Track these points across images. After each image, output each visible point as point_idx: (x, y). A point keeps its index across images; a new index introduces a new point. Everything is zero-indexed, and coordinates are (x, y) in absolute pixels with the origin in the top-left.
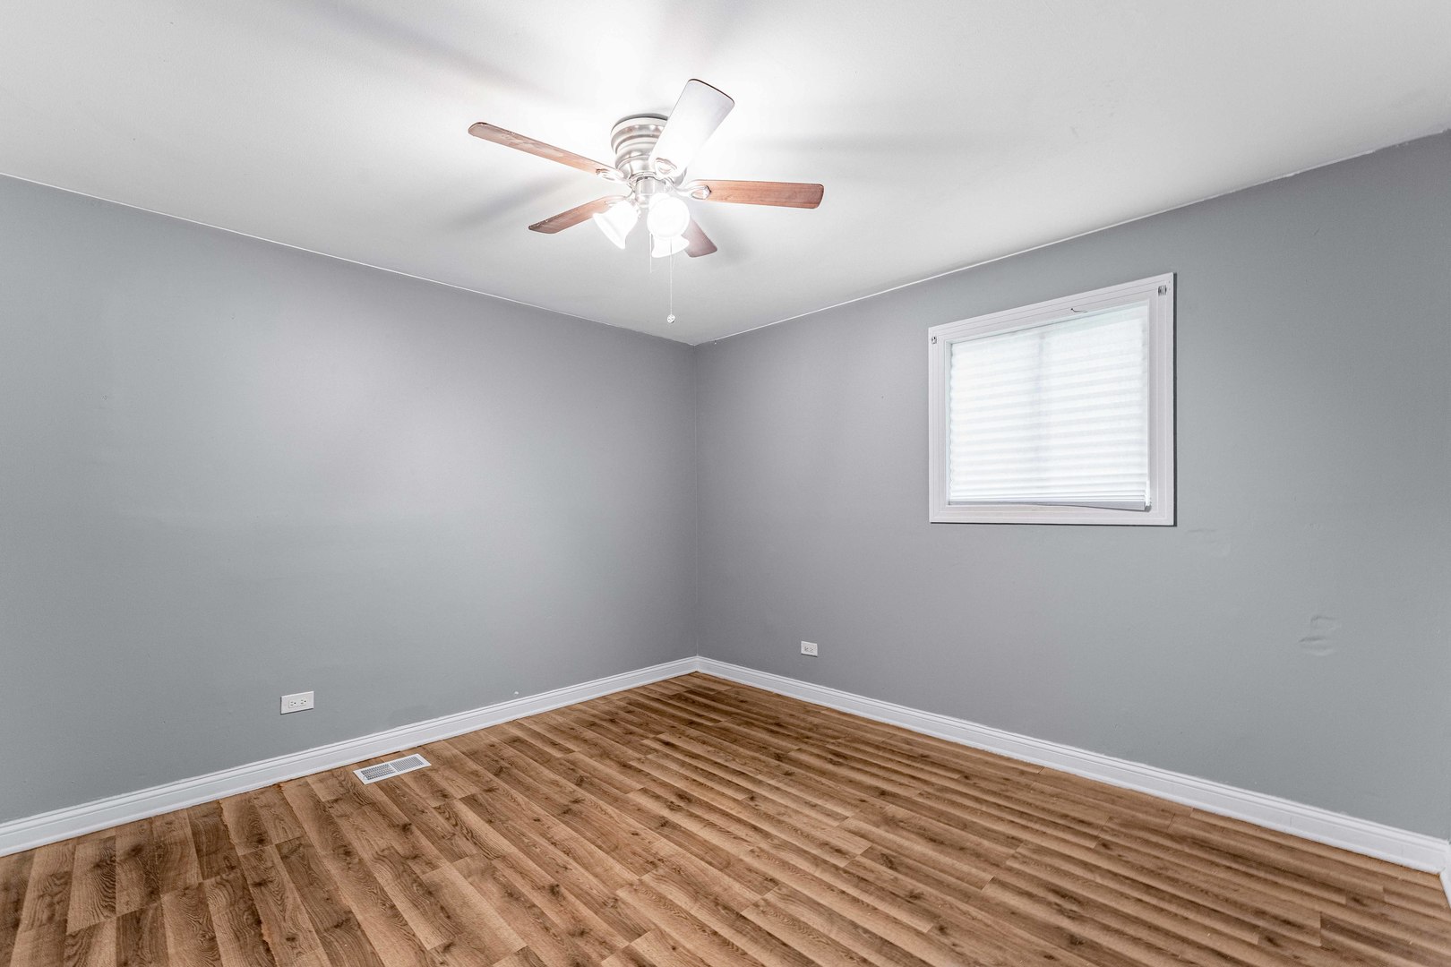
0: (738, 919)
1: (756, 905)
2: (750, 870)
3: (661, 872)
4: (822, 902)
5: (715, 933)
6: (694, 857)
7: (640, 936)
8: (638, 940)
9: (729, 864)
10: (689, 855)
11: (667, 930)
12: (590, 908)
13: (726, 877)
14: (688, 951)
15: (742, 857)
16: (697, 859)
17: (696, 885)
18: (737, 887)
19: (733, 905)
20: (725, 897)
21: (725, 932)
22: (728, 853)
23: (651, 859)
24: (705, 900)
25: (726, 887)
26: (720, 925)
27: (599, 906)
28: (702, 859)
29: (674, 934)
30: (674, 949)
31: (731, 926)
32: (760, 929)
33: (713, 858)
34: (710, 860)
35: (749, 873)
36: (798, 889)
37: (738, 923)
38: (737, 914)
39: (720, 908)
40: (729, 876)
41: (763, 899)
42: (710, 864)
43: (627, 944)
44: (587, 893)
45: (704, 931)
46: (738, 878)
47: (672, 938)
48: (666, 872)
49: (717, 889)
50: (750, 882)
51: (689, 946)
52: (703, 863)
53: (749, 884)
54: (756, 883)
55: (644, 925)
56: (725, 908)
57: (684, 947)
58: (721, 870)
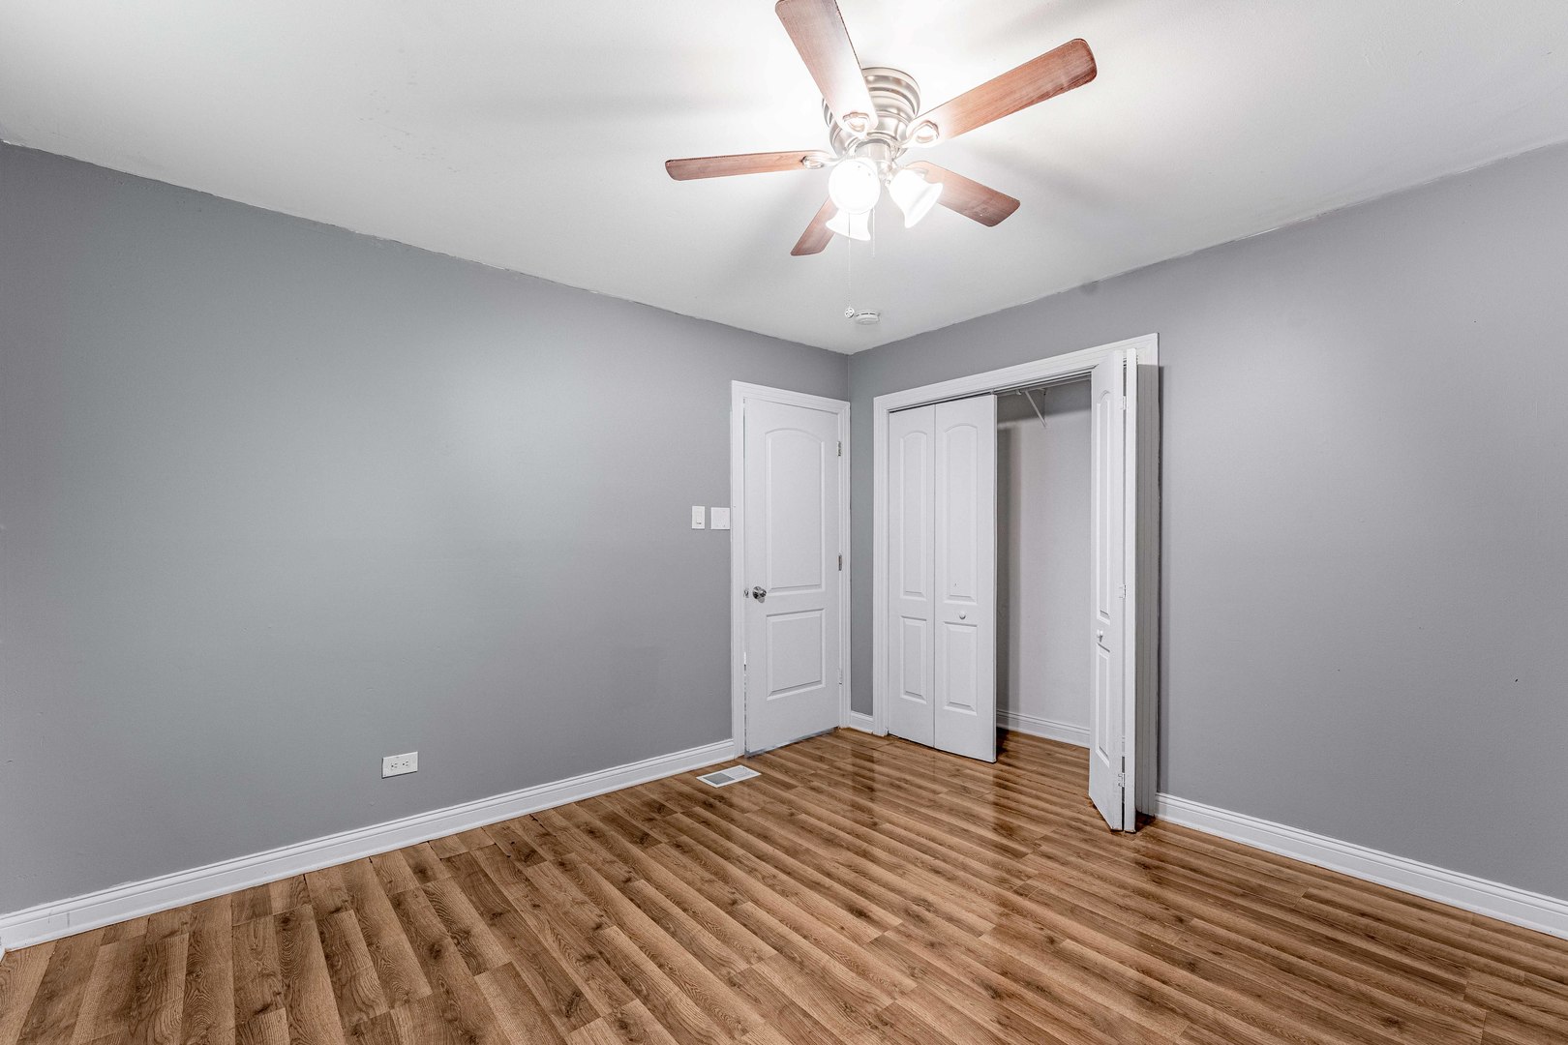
0: (781, 948)
1: (760, 959)
2: (756, 1000)
3: (870, 1008)
4: (690, 957)
5: (805, 937)
6: (828, 1027)
7: (876, 939)
8: (876, 936)
9: (781, 1012)
10: (835, 1031)
11: (851, 943)
12: (937, 968)
13: (788, 994)
14: (829, 926)
15: (761, 1020)
16: (823, 1022)
17: (824, 986)
18: (777, 980)
19: (783, 960)
20: (792, 970)
21: (795, 937)
22: (779, 1030)
23: (887, 1029)
24: (813, 968)
25: (789, 982)
26: (800, 944)
27: (928, 970)
28: (816, 1023)
29: (844, 939)
30: (842, 928)
31: (789, 942)
32: (763, 939)
33: (800, 1022)
34: (806, 1021)
35: (759, 996)
36: (708, 972)
37: (782, 943)
38: (781, 953)
39: (798, 959)
40: (783, 994)
41: (750, 963)
42: (806, 1014)
43: (885, 934)
44: (952, 986)
45: (816, 940)
46: (773, 991)
47: (845, 936)
48: (862, 1007)
49: (800, 980)
50: (760, 985)
51: (830, 930)
52: (815, 1016)
53: (762, 981)
54: (753, 982)
55: (873, 947)
56: (793, 959)
57: (834, 929)
58: (793, 1003)
